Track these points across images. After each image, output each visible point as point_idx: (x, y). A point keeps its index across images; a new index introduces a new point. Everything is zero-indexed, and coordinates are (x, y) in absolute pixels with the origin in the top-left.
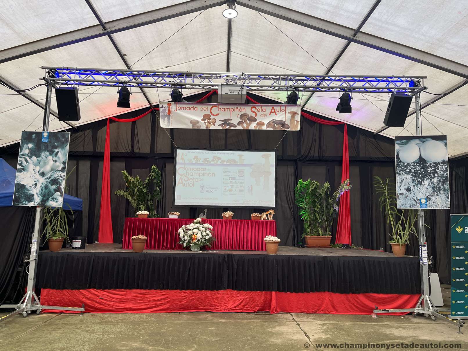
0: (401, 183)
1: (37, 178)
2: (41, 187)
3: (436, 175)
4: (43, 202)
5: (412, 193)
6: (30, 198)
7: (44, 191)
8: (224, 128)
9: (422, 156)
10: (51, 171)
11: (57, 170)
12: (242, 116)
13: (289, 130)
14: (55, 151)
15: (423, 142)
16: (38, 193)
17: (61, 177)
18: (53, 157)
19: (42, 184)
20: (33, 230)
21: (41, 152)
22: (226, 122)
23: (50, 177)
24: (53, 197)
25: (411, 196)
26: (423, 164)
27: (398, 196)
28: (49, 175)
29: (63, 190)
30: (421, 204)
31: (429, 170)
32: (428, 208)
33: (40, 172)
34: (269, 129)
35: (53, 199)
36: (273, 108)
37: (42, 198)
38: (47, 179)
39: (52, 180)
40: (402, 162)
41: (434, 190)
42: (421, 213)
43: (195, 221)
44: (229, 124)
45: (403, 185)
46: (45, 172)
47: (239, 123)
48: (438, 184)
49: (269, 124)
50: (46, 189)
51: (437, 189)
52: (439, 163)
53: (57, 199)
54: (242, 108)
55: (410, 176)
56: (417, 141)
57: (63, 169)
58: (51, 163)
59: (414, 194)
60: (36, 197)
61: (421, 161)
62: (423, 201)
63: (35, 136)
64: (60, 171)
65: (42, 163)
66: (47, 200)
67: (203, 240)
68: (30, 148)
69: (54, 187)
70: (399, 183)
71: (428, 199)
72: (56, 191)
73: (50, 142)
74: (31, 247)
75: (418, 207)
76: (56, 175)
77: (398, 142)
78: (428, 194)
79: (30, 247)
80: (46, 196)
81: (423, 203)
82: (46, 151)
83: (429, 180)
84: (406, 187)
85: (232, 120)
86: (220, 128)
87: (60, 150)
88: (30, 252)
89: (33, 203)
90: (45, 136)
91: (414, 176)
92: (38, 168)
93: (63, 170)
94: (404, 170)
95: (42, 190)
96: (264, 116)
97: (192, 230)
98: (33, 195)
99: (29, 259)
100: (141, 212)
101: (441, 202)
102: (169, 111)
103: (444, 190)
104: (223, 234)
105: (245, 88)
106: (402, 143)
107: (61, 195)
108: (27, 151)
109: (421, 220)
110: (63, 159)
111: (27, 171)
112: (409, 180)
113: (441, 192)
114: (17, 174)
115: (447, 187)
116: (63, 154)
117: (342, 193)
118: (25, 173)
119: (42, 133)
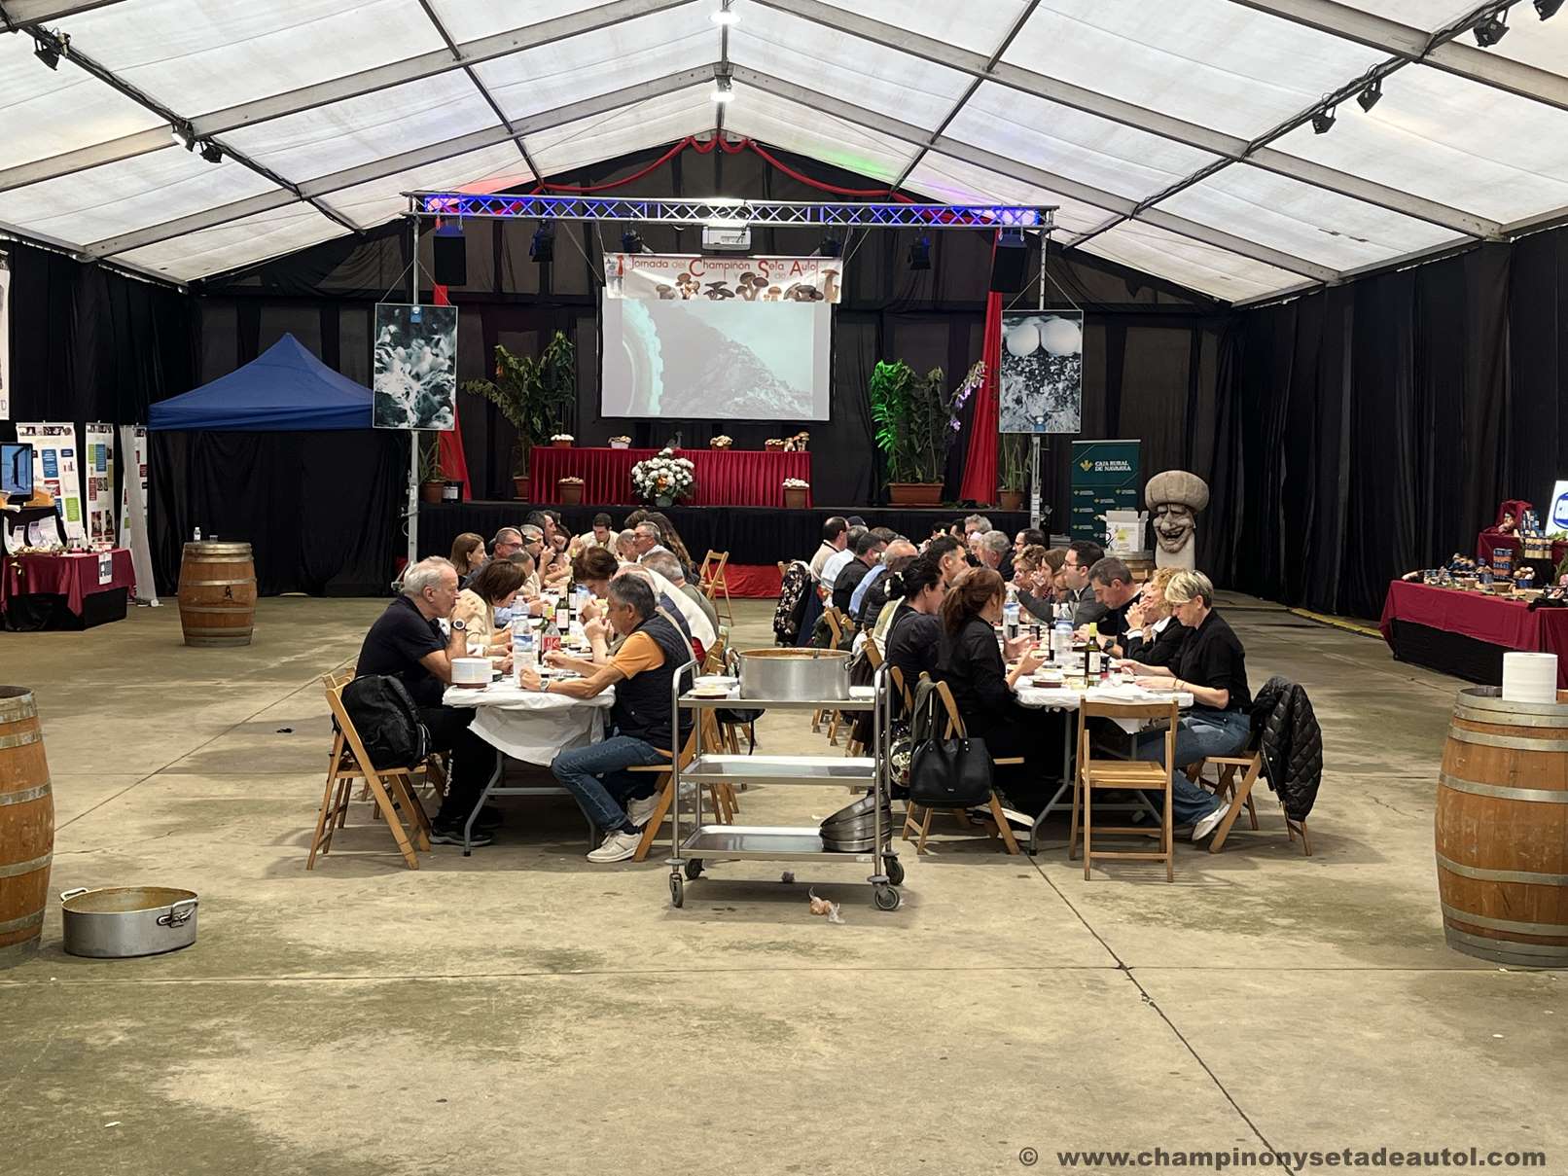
0: (1007, 390)
1: (408, 382)
2: (416, 398)
3: (1063, 377)
4: (423, 421)
5: (1024, 407)
6: (401, 416)
7: (422, 404)
8: (713, 299)
9: (1043, 345)
10: (431, 372)
11: (441, 371)
12: (744, 277)
13: (823, 301)
14: (434, 338)
15: (1046, 321)
16: (413, 408)
17: (449, 381)
18: (432, 348)
19: (418, 392)
20: (409, 467)
21: (413, 339)
22: (716, 287)
23: (429, 383)
24: (437, 414)
25: (1023, 410)
26: (1043, 359)
27: (1002, 412)
28: (428, 379)
29: (454, 403)
30: (1036, 424)
31: (1052, 368)
32: (1047, 431)
33: (413, 373)
34: (789, 300)
35: (438, 417)
36: (796, 263)
37: (419, 416)
38: (425, 384)
39: (433, 386)
40: (1011, 355)
41: (1058, 401)
42: (1036, 440)
43: (661, 454)
44: (722, 292)
45: (1010, 393)
46: (421, 374)
47: (738, 290)
48: (1065, 391)
49: (788, 292)
50: (424, 401)
51: (1062, 401)
52: (1067, 358)
53: (445, 418)
54: (745, 262)
55: (1022, 379)
56: (1036, 320)
57: (451, 368)
58: (429, 358)
59: (1027, 409)
60: (409, 413)
61: (1041, 353)
62: (1040, 420)
63: (399, 313)
64: (445, 371)
65: (414, 358)
66: (430, 420)
67: (678, 487)
68: (391, 332)
69: (438, 398)
70: (1004, 390)
71: (1047, 416)
72: (442, 404)
73: (425, 323)
74: (409, 494)
75: (1032, 430)
76: (441, 378)
77: (1007, 321)
78: (1048, 409)
79: (407, 493)
80: (427, 412)
81: (1040, 423)
82: (418, 338)
83: (1051, 386)
84: (1015, 397)
85: (726, 283)
87: (442, 336)
88: (407, 502)
89: (406, 423)
90: (416, 313)
91: (1029, 379)
92: (408, 367)
93: (450, 370)
94: (1014, 369)
95: (419, 403)
96: (781, 277)
97: (657, 469)
98: (405, 411)
99: (406, 512)
100: (558, 437)
101: (1067, 421)
102: (621, 268)
103: (1073, 403)
104: (713, 477)
105: (748, 233)
106: (1012, 323)
107: (451, 412)
108: (388, 338)
109: (1036, 451)
110: (448, 352)
111: (392, 371)
112: (1021, 386)
113: (1069, 405)
114: (376, 376)
115: (1078, 396)
116: (447, 344)
117: (968, 392)
118: (388, 374)
119: (410, 308)
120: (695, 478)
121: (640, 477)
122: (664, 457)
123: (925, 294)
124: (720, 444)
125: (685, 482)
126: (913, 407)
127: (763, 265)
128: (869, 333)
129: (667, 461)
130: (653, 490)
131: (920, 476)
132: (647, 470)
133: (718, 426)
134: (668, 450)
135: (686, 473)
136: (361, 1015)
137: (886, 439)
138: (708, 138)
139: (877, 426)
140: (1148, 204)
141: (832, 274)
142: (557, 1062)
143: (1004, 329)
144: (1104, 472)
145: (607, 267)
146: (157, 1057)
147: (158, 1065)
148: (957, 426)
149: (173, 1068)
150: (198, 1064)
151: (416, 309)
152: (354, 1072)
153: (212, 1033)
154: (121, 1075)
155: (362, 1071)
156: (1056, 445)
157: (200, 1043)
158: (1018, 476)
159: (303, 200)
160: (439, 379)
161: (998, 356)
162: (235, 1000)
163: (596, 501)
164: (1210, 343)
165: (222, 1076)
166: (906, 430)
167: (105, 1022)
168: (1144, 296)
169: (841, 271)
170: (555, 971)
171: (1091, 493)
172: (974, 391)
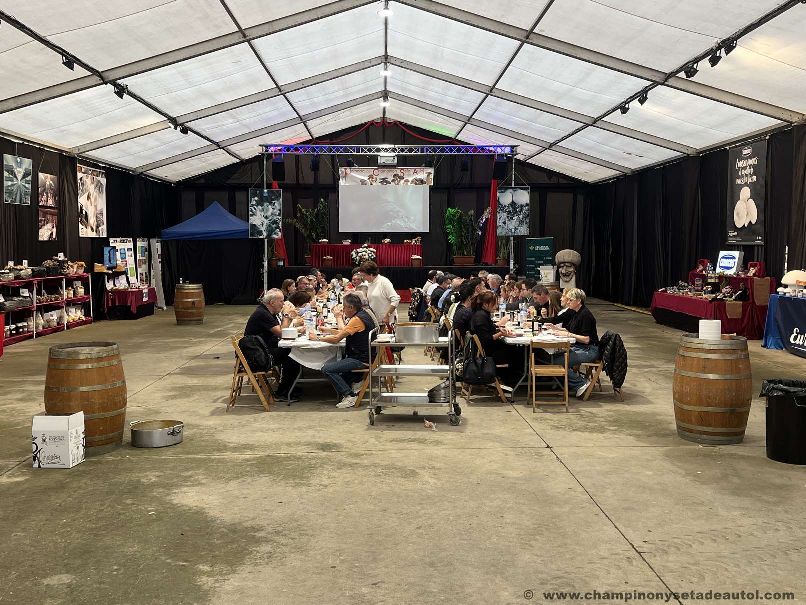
0: (500, 218)
1: (263, 220)
2: (266, 226)
3: (522, 213)
4: (269, 235)
6: (261, 233)
8: (383, 185)
9: (514, 200)
10: (272, 215)
11: (276, 215)
12: (395, 176)
13: (426, 184)
14: (273, 202)
15: (515, 191)
16: (265, 230)
17: (279, 219)
18: (272, 206)
19: (267, 224)
20: (264, 253)
21: (264, 202)
22: (384, 180)
23: (271, 220)
25: (506, 227)
26: (514, 206)
27: (498, 227)
28: (271, 218)
29: (281, 228)
30: (512, 232)
31: (518, 210)
32: (516, 235)
33: (265, 216)
34: (413, 184)
35: (275, 233)
36: (415, 169)
37: (268, 233)
39: (273, 221)
40: (502, 205)
41: (520, 222)
42: (512, 238)
44: (386, 182)
45: (501, 220)
46: (268, 216)
47: (393, 181)
48: (523, 219)
49: (413, 181)
50: (270, 227)
51: (522, 222)
52: (524, 205)
53: (278, 233)
54: (395, 170)
55: (506, 214)
56: (511, 190)
58: (271, 210)
59: (508, 226)
60: (264, 232)
61: (513, 203)
63: (259, 192)
65: (265, 210)
66: (272, 234)
68: (256, 200)
69: (275, 226)
71: (516, 229)
72: (276, 228)
73: (269, 196)
74: (264, 264)
75: (510, 234)
76: (276, 218)
77: (500, 191)
78: (516, 226)
80: (271, 231)
82: (267, 202)
83: (517, 217)
84: (503, 221)
85: (388, 178)
86: (380, 184)
87: (276, 201)
88: (263, 267)
89: (262, 236)
91: (509, 214)
92: (263, 214)
93: (279, 215)
94: (503, 210)
95: (267, 228)
96: (410, 175)
97: (362, 252)
98: (262, 231)
99: (263, 270)
100: (322, 240)
101: (524, 230)
102: (346, 173)
103: (526, 223)
104: (384, 255)
105: (396, 158)
106: (502, 192)
107: (280, 231)
108: (255, 202)
109: (512, 243)
110: (279, 207)
111: (256, 215)
112: (505, 217)
114: (250, 217)
115: (528, 220)
116: (278, 204)
117: (484, 220)
119: (263, 190)
120: (376, 256)
121: (355, 256)
122: (364, 247)
123: (467, 181)
124: (386, 242)
125: (373, 257)
126: (463, 226)
127: (402, 171)
128: (445, 197)
129: (365, 249)
130: (360, 261)
131: (466, 254)
132: (358, 253)
133: (386, 235)
134: (366, 245)
135: (373, 254)
136: (248, 469)
137: (452, 239)
138: (380, 121)
139: (449, 234)
140: (555, 143)
141: (430, 173)
142: (326, 487)
143: (498, 194)
144: (539, 250)
145: (340, 172)
146: (169, 487)
147: (169, 490)
148: (480, 233)
149: (175, 491)
150: (185, 489)
151: (266, 191)
152: (246, 492)
153: (190, 477)
154: (155, 494)
155: (250, 491)
156: (519, 240)
157: (186, 481)
158: (505, 252)
159: (220, 148)
160: (275, 218)
161: (496, 205)
162: (199, 464)
163: (338, 265)
164: (581, 198)
165: (194, 494)
166: (460, 235)
167: (148, 473)
168: (554, 180)
169: (433, 173)
170: (324, 451)
171: (534, 259)
172: (487, 219)
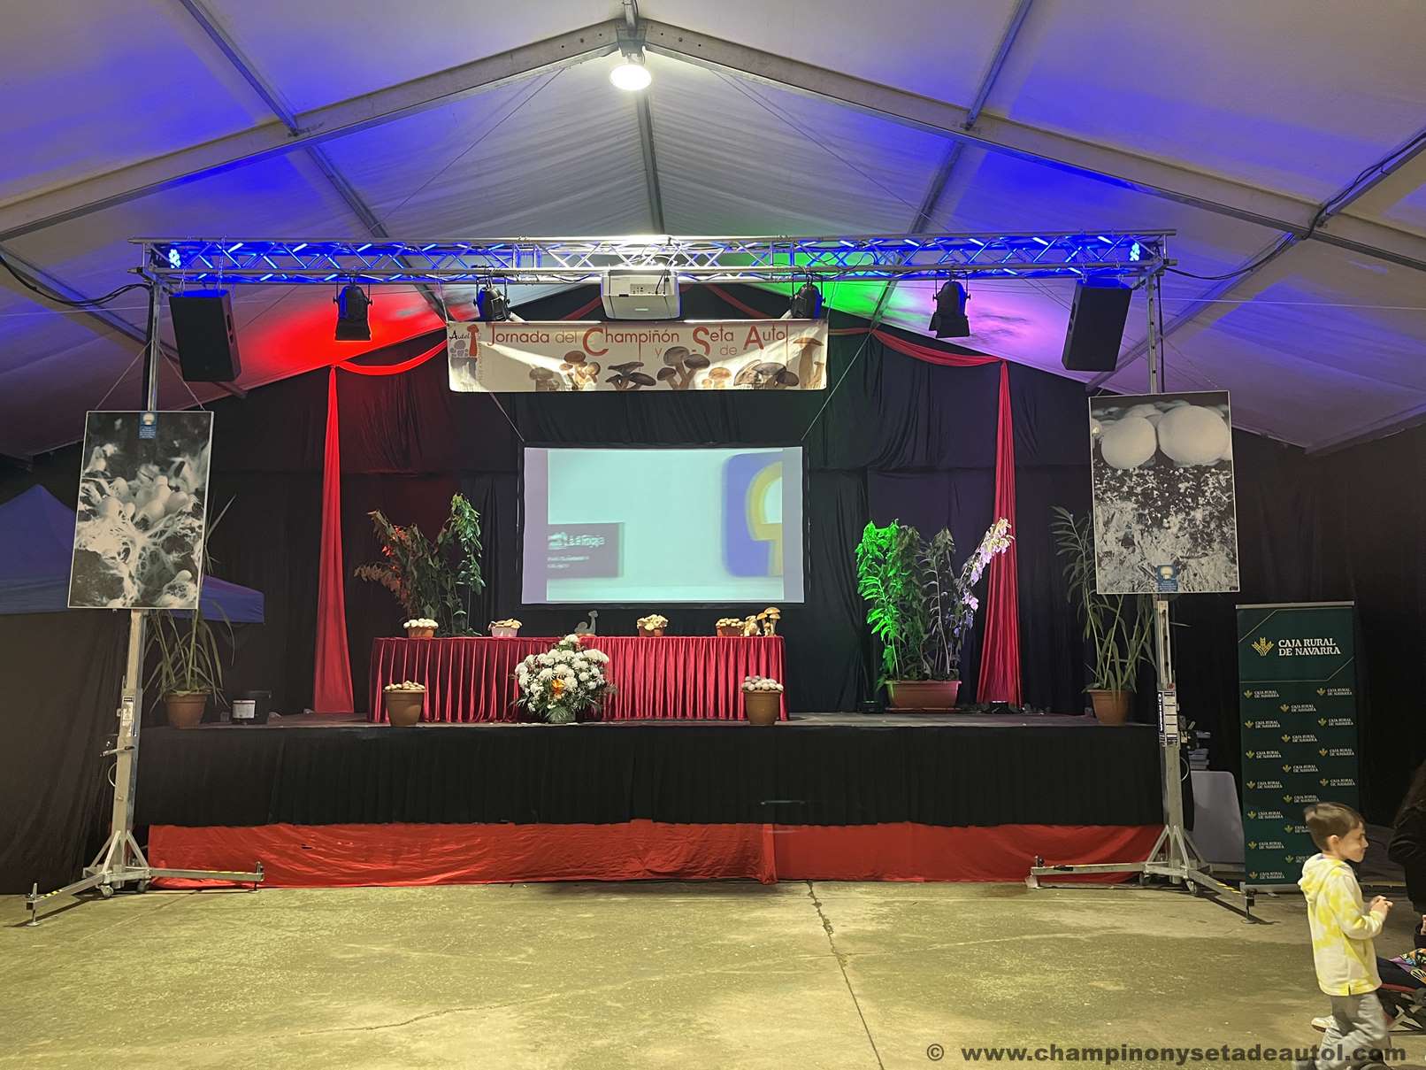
0: (1106, 524)
1: (129, 533)
2: (140, 557)
3: (1201, 501)
4: (147, 597)
5: (1137, 551)
6: (115, 585)
7: (147, 568)
8: (621, 389)
9: (1163, 449)
10: (165, 516)
11: (181, 513)
12: (670, 354)
13: (798, 388)
14: (173, 462)
15: (1165, 411)
16: (133, 574)
17: (193, 530)
18: (169, 478)
19: (144, 549)
20: (124, 671)
21: (140, 464)
22: (625, 371)
23: (163, 532)
24: (172, 583)
25: (1135, 558)
27: (1100, 560)
28: (160, 527)
29: (199, 565)
30: (1161, 580)
32: (1180, 591)
33: (138, 518)
34: (744, 386)
35: (172, 588)
36: (754, 329)
37: (142, 586)
38: (155, 536)
39: (168, 538)
40: (1111, 468)
41: (1196, 540)
42: (1162, 606)
43: (562, 643)
44: (635, 377)
45: (1112, 530)
46: (151, 519)
47: (662, 375)
48: (1207, 523)
49: (742, 375)
50: (153, 562)
51: (1203, 539)
52: (1207, 469)
53: (182, 588)
54: (671, 331)
55: (1130, 506)
56: (1150, 409)
57: (197, 508)
58: (165, 493)
59: (1143, 554)
60: (127, 583)
61: (1161, 463)
63: (122, 424)
64: (188, 514)
65: (140, 495)
66: (158, 592)
67: (582, 694)
68: (109, 455)
69: (174, 557)
70: (1101, 524)
71: (1178, 566)
72: (180, 567)
73: (161, 437)
74: (119, 718)
75: (1154, 588)
76: (181, 525)
77: (1098, 412)
78: (1179, 554)
79: (118, 715)
80: (155, 579)
81: (1167, 577)
82: (149, 462)
83: (1181, 516)
84: (1121, 535)
85: (642, 365)
86: (611, 387)
87: (187, 459)
88: (117, 731)
89: (121, 599)
90: (148, 423)
91: (1143, 505)
92: (131, 509)
93: (196, 513)
94: (1114, 489)
95: (143, 565)
96: (731, 354)
97: (553, 667)
98: (121, 580)
99: (114, 745)
100: (414, 623)
101: (1215, 573)
102: (474, 345)
103: (1224, 541)
106: (1110, 416)
107: (194, 579)
108: (101, 465)
109: (1163, 625)
110: (194, 484)
111: (104, 517)
112: (1129, 517)
113: (1216, 546)
114: (79, 525)
115: (1231, 530)
116: (195, 471)
117: (987, 559)
118: (98, 521)
119: (139, 416)
120: (609, 678)
121: (524, 679)
122: (566, 648)
124: (649, 627)
125: (592, 685)
127: (701, 335)
128: (850, 495)
129: (570, 653)
130: (543, 699)
131: (928, 672)
133: (654, 609)
134: (573, 638)
135: (595, 671)
137: (884, 622)
143: (1095, 429)
144: (1296, 659)
151: (149, 418)
160: (178, 527)
169: (825, 341)
171: (1273, 694)
